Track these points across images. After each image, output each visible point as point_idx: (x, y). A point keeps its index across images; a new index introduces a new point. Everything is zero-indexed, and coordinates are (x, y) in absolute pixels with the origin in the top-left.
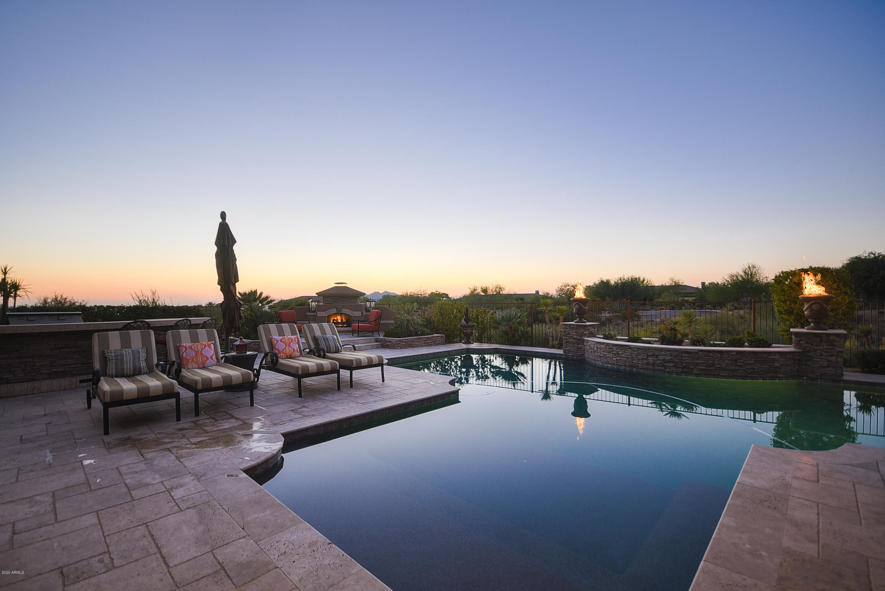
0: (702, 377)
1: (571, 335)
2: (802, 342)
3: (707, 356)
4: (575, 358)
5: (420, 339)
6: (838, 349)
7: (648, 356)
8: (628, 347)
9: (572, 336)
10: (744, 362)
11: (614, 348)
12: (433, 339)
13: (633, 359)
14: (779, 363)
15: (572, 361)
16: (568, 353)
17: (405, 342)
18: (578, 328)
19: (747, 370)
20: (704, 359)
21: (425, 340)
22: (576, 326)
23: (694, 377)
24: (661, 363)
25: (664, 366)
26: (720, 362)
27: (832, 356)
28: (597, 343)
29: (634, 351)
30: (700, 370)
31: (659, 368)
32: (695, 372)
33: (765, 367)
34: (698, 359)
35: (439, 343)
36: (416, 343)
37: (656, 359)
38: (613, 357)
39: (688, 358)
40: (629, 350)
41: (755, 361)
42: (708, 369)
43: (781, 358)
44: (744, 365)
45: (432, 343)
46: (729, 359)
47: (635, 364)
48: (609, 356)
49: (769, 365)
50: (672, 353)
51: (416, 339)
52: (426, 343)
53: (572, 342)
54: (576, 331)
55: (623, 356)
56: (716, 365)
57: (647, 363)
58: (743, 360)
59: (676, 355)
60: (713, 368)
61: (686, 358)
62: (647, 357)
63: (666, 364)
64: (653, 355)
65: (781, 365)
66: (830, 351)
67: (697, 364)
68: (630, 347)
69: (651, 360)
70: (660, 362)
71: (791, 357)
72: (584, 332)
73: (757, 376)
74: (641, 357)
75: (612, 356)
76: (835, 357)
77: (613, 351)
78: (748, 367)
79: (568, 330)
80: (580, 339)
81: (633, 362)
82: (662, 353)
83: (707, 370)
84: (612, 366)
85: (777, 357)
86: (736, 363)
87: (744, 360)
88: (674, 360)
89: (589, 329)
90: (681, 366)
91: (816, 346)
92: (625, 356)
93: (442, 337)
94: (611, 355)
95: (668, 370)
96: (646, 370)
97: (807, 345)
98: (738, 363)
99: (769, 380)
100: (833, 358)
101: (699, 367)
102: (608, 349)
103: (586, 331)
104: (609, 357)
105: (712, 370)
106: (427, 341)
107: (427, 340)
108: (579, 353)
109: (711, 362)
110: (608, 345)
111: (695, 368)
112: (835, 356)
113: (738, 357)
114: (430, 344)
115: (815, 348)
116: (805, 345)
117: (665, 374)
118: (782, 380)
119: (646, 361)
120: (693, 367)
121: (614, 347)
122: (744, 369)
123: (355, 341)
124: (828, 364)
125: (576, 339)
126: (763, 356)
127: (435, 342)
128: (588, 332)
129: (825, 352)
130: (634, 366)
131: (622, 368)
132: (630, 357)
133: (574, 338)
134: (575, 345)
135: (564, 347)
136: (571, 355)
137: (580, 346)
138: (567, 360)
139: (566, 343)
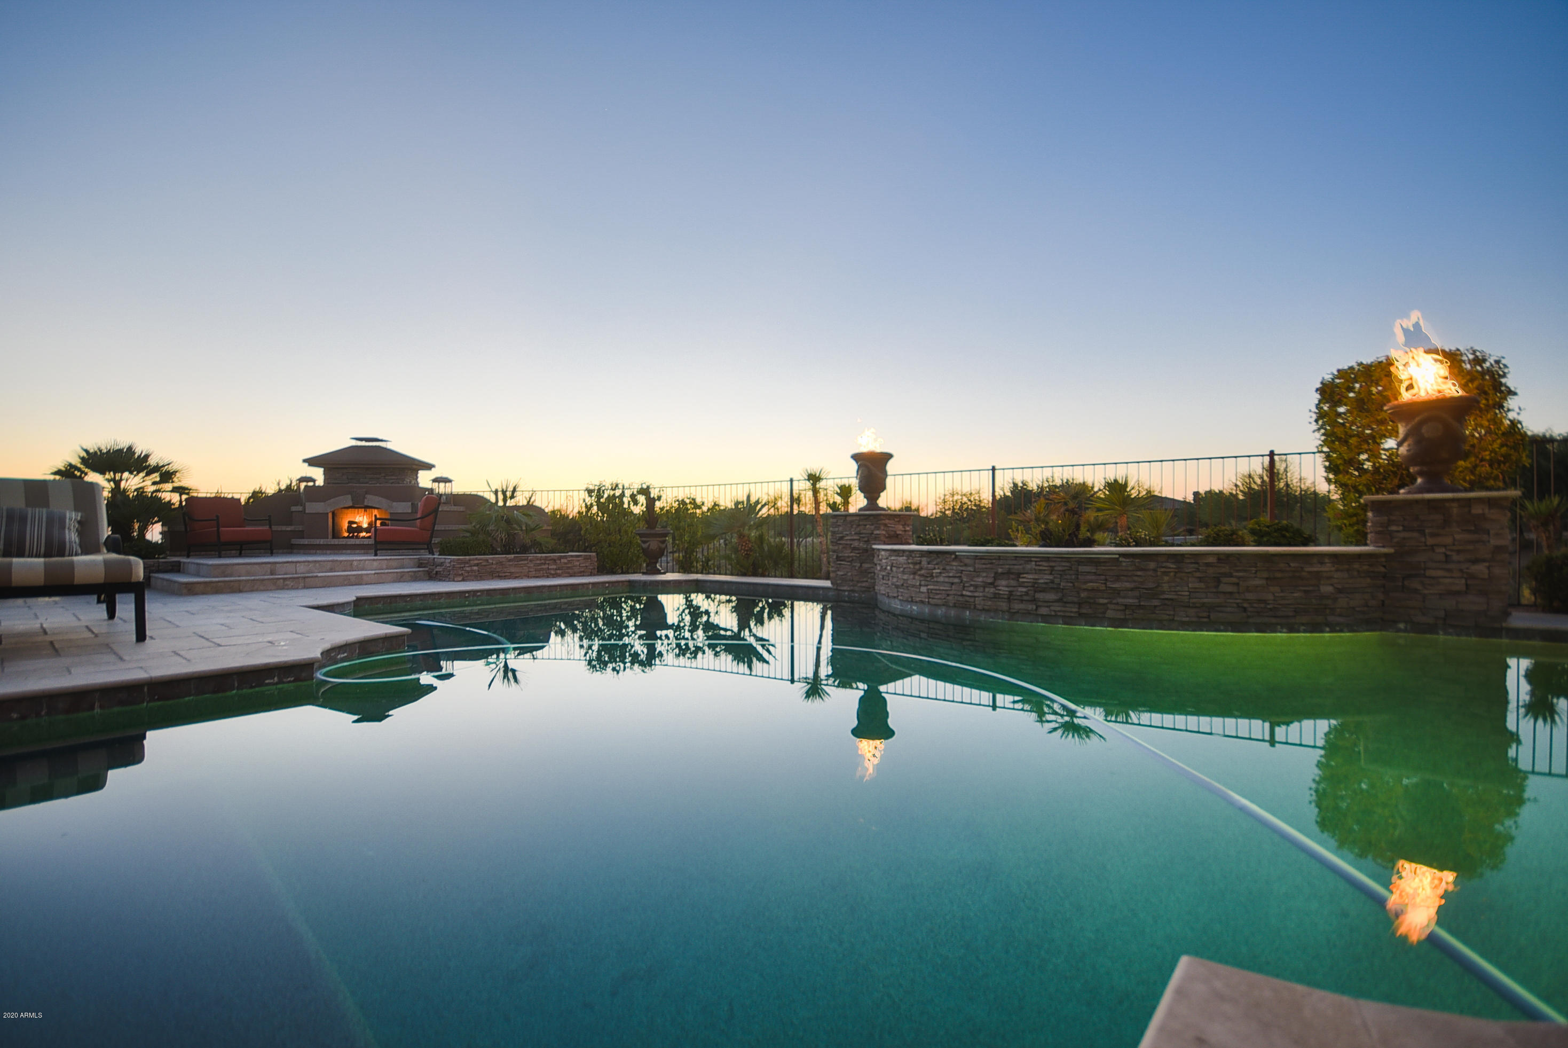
0: (1128, 627)
1: (847, 540)
2: (1394, 528)
3: (1142, 570)
4: (856, 595)
5: (525, 560)
6: (1494, 542)
7: (997, 576)
9: (848, 542)
10: (1238, 584)
11: (924, 562)
12: (562, 560)
13: (964, 587)
14: (1332, 585)
15: (848, 604)
16: (840, 585)
17: (477, 565)
18: (861, 523)
19: (1245, 605)
20: (1136, 578)
21: (538, 562)
22: (858, 518)
23: (1109, 629)
24: (1027, 594)
25: (1035, 600)
26: (1173, 584)
27: (1476, 561)
29: (965, 565)
30: (1123, 608)
31: (1022, 606)
32: (1110, 614)
33: (1295, 595)
34: (1118, 578)
35: (581, 572)
36: (513, 570)
37: (1013, 583)
38: (920, 585)
39: (1093, 577)
40: (953, 563)
41: (1267, 579)
42: (1142, 603)
43: (1337, 570)
44: (1238, 593)
45: (558, 571)
46: (1198, 574)
47: (968, 599)
48: (914, 582)
49: (1305, 591)
50: (1053, 564)
51: (510, 560)
52: (543, 569)
53: (849, 557)
54: (860, 528)
55: (941, 579)
56: (1163, 593)
57: (995, 594)
58: (1236, 577)
59: (1063, 571)
60: (1156, 602)
61: (1089, 577)
62: (995, 579)
63: (1038, 595)
64: (1009, 573)
65: (1340, 591)
66: (1471, 547)
67: (1117, 592)
68: (956, 556)
69: (1003, 586)
70: (1024, 590)
71: (1365, 567)
72: (876, 532)
73: (1274, 620)
74: (980, 579)
75: (918, 584)
76: (1487, 564)
77: (921, 569)
78: (1249, 596)
79: (841, 529)
80: (866, 550)
81: (962, 595)
82: (1028, 566)
83: (1140, 607)
84: (919, 609)
85: (1328, 567)
86: (1217, 587)
87: (1239, 578)
88: (1060, 584)
89: (885, 525)
90: (1076, 600)
91: (1433, 535)
92: (947, 580)
93: (586, 558)
94: (916, 580)
95: (1044, 611)
96: (992, 614)
97: (1407, 535)
98: (1224, 588)
99: (1305, 631)
100: (1480, 569)
101: (1120, 600)
103: (878, 528)
104: (912, 586)
105: (1155, 606)
106: (547, 566)
107: (545, 564)
108: (864, 584)
109: (1151, 585)
110: (911, 556)
111: (1111, 603)
112: (1484, 561)
113: (1223, 570)
114: (553, 572)
115: (1430, 541)
116: (1402, 535)
117: (1037, 622)
118: (1341, 631)
119: (992, 590)
120: (1105, 601)
121: (923, 559)
122: (1237, 604)
123: (355, 563)
124: (1467, 585)
125: (858, 549)
126: (1290, 566)
127: (569, 568)
128: (884, 532)
129: (1458, 552)
130: (964, 605)
131: (939, 612)
132: (956, 580)
133: (854, 549)
134: (855, 564)
135: (831, 571)
136: (846, 588)
137: (866, 566)
138: (838, 602)
139: (838, 560)
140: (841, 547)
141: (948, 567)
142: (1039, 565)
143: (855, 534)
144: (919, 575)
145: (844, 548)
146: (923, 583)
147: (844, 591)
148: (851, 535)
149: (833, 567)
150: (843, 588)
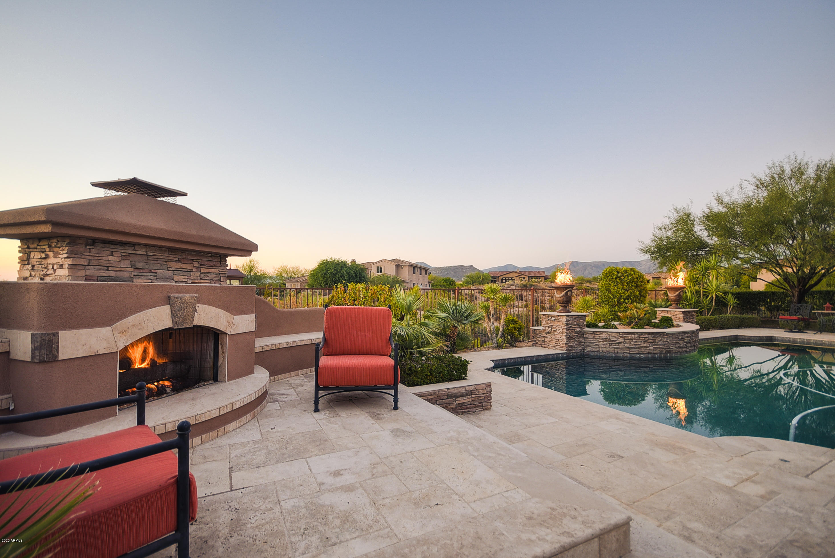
1: (573, 328)
4: (576, 354)
8: (665, 334)
11: (650, 337)
13: (669, 345)
16: (570, 350)
22: (577, 317)
28: (623, 334)
29: (669, 337)
31: (684, 349)
40: (665, 336)
48: (645, 345)
53: (574, 336)
54: (578, 322)
55: (660, 343)
59: (690, 336)
63: (687, 345)
69: (681, 343)
74: (675, 342)
75: (648, 346)
77: (649, 340)
79: (570, 322)
80: (580, 332)
81: (670, 348)
82: (685, 336)
84: (645, 356)
88: (691, 341)
92: (662, 343)
94: (647, 344)
102: (643, 339)
104: (644, 347)
125: (578, 332)
130: (669, 352)
131: (657, 356)
132: (667, 343)
133: (576, 332)
134: (577, 339)
135: (566, 344)
136: (573, 351)
137: (581, 339)
138: (569, 359)
139: (569, 338)
140: (571, 331)
141: (662, 338)
143: (577, 324)
144: (649, 342)
146: (651, 345)
147: (571, 353)
148: (575, 325)
149: (567, 342)
150: (571, 352)
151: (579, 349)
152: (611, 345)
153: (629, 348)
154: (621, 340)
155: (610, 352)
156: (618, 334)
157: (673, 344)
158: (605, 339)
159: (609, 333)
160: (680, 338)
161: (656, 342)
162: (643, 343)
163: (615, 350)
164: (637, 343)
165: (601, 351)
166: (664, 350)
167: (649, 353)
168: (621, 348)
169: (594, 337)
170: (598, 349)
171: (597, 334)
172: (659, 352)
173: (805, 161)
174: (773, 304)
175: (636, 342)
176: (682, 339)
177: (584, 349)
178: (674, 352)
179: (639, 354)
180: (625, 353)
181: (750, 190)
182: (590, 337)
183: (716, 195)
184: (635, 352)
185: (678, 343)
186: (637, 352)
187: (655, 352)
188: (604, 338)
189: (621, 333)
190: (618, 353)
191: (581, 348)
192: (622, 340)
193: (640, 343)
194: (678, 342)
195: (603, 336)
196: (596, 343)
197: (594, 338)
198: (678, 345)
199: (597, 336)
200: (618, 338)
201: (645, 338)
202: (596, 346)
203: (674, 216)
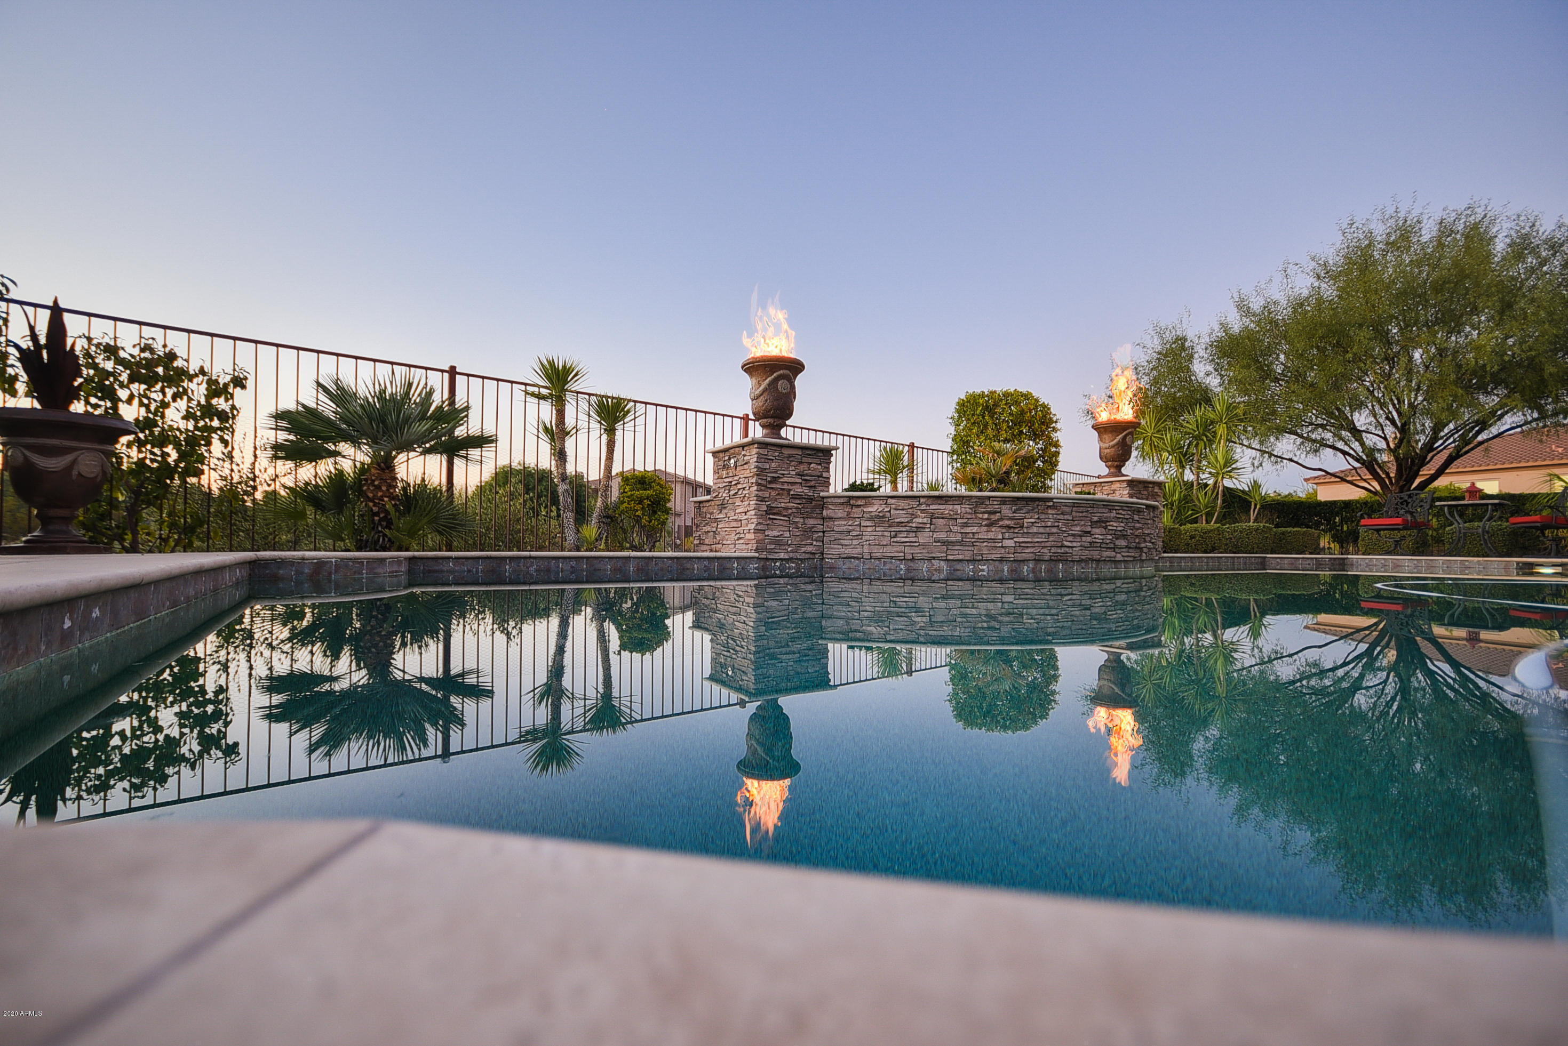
1: (783, 483)
7: (1091, 524)
8: (1051, 504)
9: (785, 487)
11: (1006, 510)
13: (1062, 537)
16: (771, 551)
18: (804, 460)
24: (1112, 541)
28: (930, 501)
29: (1062, 514)
31: (1107, 553)
37: (1105, 531)
38: (1003, 538)
39: (1140, 524)
40: (1050, 511)
47: (1067, 550)
48: (991, 535)
53: (786, 509)
54: (802, 467)
55: (1035, 530)
57: (1091, 543)
59: (1127, 519)
63: (1117, 542)
64: (1101, 520)
69: (1097, 534)
70: (1111, 537)
74: (1078, 528)
75: (1000, 537)
77: (1001, 519)
79: (773, 465)
80: (811, 499)
81: (1063, 548)
82: (1111, 514)
84: (992, 568)
88: (1128, 531)
90: (1133, 545)
92: (1041, 530)
94: (996, 533)
95: (1119, 557)
96: (1083, 565)
102: (986, 516)
104: (987, 540)
110: (982, 503)
121: (1003, 507)
125: (802, 497)
130: (1063, 558)
132: (1054, 530)
133: (795, 497)
134: (797, 520)
135: (757, 531)
136: (782, 556)
137: (811, 522)
138: (767, 577)
139: (769, 513)
140: (773, 493)
141: (1043, 516)
142: (1118, 514)
143: (797, 474)
145: (778, 494)
146: (1007, 535)
147: (775, 560)
148: (790, 474)
149: (759, 523)
150: (776, 556)
151: (803, 549)
152: (895, 536)
153: (944, 543)
154: (921, 519)
155: (892, 558)
156: (914, 503)
157: (1073, 535)
158: (879, 519)
159: (890, 501)
160: (1095, 519)
161: (1022, 527)
162: (985, 529)
163: (907, 550)
164: (968, 530)
165: (867, 556)
166: (1045, 550)
167: (1001, 560)
168: (924, 545)
169: (849, 513)
170: (859, 550)
171: (859, 506)
172: (1031, 556)
173: (1415, 213)
174: (1345, 528)
175: (965, 525)
176: (1102, 523)
177: (822, 554)
178: (1077, 558)
179: (973, 561)
180: (934, 558)
181: (1303, 285)
182: (840, 515)
183: (1236, 296)
184: (961, 557)
185: (1089, 532)
186: (968, 555)
187: (1019, 557)
188: (878, 516)
189: (922, 500)
190: (913, 559)
191: (810, 549)
192: (925, 520)
193: (975, 529)
194: (1089, 529)
195: (874, 508)
196: (855, 533)
197: (849, 517)
198: (1089, 539)
199: (857, 512)
200: (914, 516)
201: (990, 513)
202: (855, 542)
203: (1155, 344)
